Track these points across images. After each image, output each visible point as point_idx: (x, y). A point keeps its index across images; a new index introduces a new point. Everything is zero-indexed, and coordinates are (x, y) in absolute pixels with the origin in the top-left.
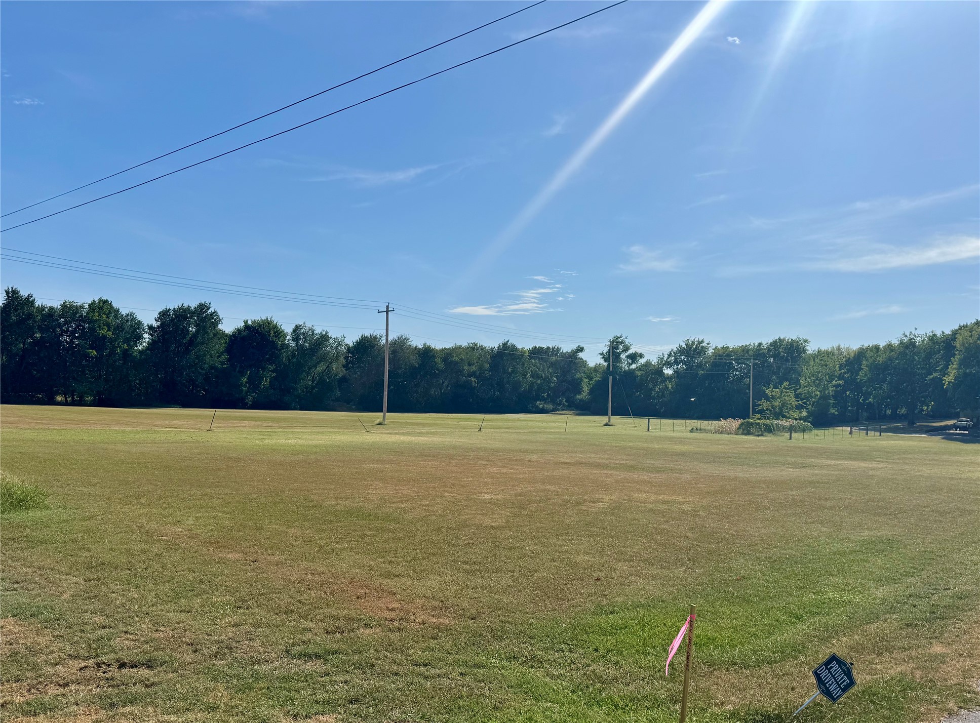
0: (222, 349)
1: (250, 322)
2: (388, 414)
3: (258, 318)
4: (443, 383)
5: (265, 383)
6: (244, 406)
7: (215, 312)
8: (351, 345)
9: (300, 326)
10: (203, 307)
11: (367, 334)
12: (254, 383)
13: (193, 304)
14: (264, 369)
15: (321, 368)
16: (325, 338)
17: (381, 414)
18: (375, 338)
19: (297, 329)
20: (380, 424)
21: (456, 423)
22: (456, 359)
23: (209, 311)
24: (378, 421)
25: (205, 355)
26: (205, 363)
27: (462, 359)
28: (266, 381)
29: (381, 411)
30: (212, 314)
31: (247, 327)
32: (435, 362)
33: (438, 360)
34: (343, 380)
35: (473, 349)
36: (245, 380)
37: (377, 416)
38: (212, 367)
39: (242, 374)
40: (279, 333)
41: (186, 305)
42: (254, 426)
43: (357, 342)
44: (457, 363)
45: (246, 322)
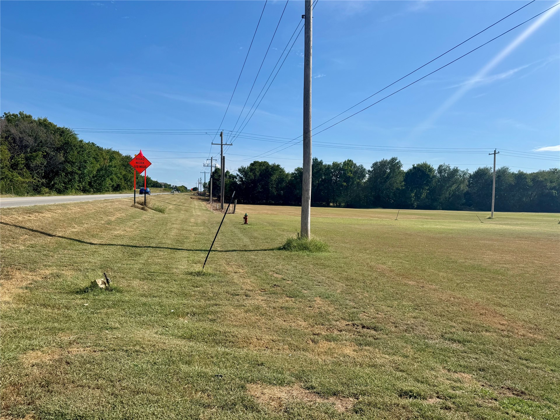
0: (402, 180)
1: (415, 165)
2: (494, 213)
3: (420, 163)
4: (532, 194)
5: (424, 196)
6: (413, 208)
7: (399, 161)
8: (472, 173)
9: (442, 165)
10: (394, 160)
11: (482, 167)
12: (418, 197)
13: (389, 159)
14: (423, 189)
15: (454, 187)
16: (456, 171)
17: (490, 212)
18: (487, 169)
19: (440, 166)
20: (489, 218)
21: (541, 218)
22: (541, 179)
23: (397, 161)
24: (488, 217)
25: (394, 183)
26: (394, 187)
27: (546, 179)
28: (424, 195)
29: (490, 211)
30: (397, 163)
31: (414, 168)
32: (526, 182)
33: (528, 180)
34: (467, 193)
35: (554, 172)
36: (413, 195)
37: (488, 214)
38: (398, 189)
39: (412, 191)
40: (431, 170)
41: (385, 159)
42: (418, 218)
43: (476, 172)
44: (542, 181)
45: (413, 165)
